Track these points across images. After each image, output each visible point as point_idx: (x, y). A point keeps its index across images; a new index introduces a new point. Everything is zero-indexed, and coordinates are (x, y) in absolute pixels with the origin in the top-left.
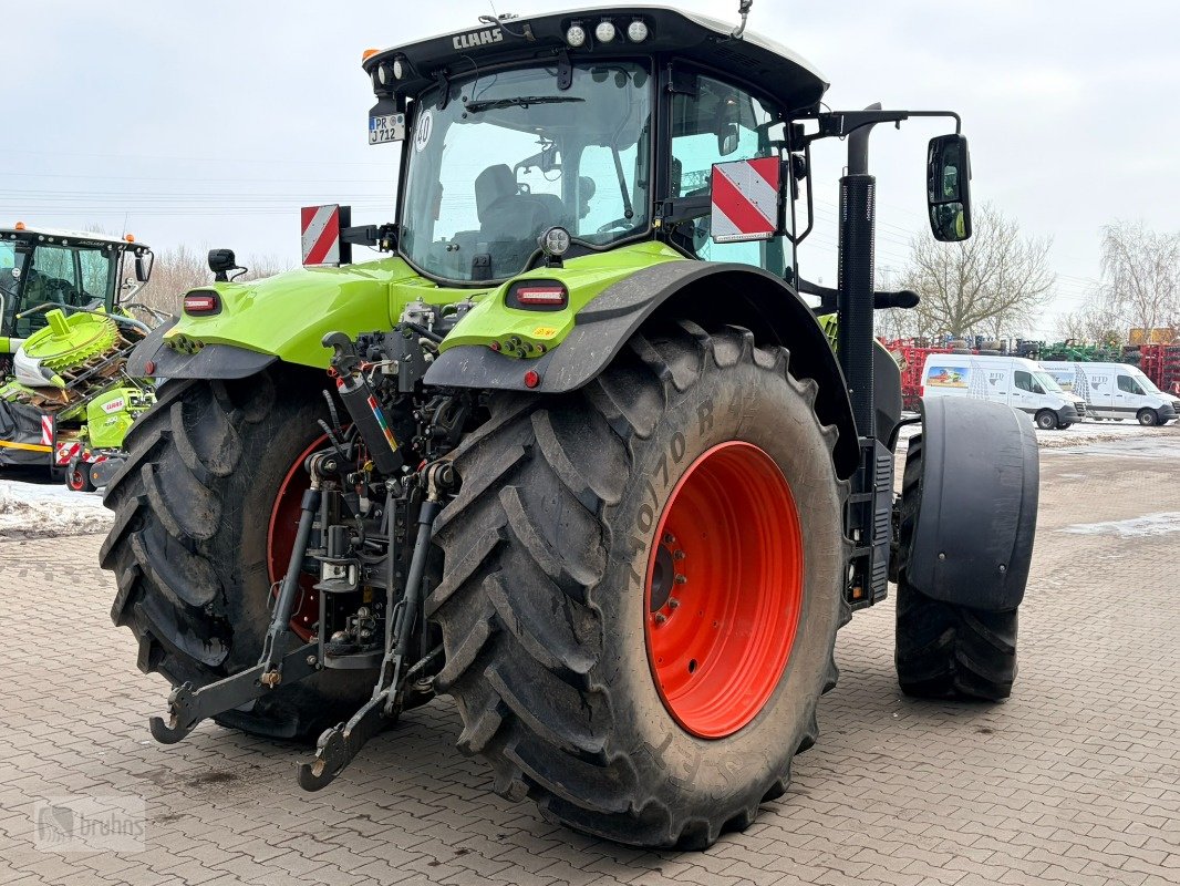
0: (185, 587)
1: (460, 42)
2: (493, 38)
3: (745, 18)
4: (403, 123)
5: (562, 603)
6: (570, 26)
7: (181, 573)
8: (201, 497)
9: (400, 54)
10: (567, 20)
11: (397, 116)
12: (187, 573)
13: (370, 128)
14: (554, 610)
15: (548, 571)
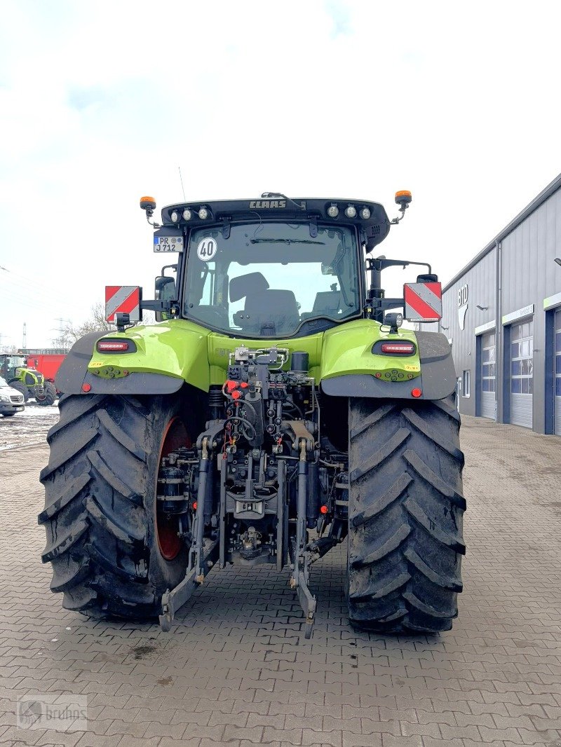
0: (130, 529)
1: (255, 205)
2: (279, 205)
3: (403, 213)
4: (182, 242)
5: (449, 510)
6: (330, 206)
7: (126, 520)
8: (138, 469)
9: (206, 205)
10: (328, 203)
11: (177, 238)
12: (131, 520)
13: (155, 243)
14: (445, 514)
15: (447, 494)
